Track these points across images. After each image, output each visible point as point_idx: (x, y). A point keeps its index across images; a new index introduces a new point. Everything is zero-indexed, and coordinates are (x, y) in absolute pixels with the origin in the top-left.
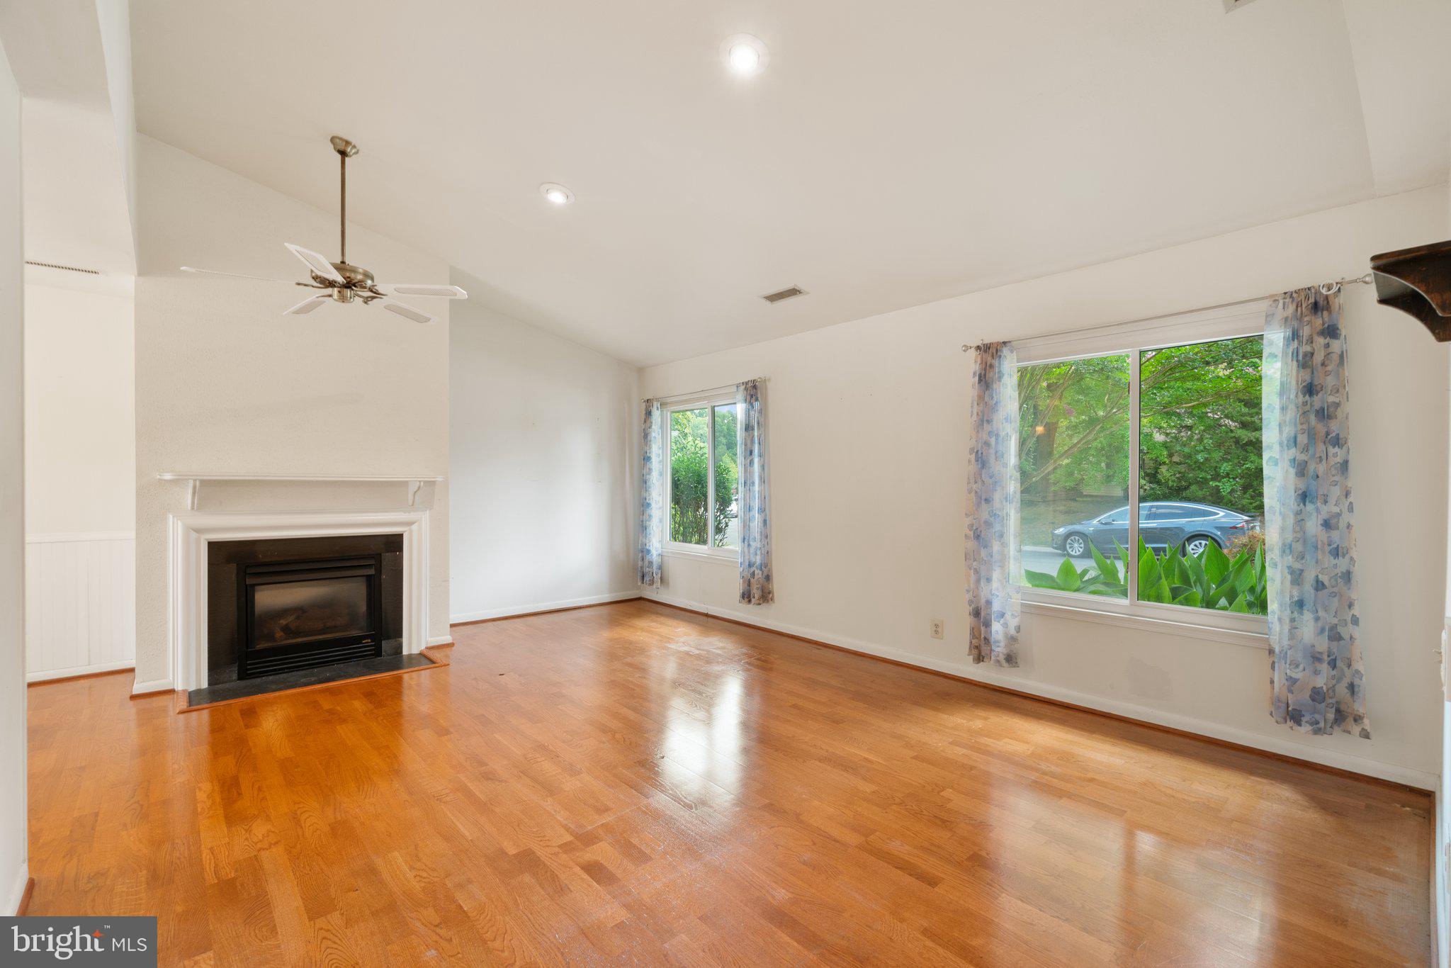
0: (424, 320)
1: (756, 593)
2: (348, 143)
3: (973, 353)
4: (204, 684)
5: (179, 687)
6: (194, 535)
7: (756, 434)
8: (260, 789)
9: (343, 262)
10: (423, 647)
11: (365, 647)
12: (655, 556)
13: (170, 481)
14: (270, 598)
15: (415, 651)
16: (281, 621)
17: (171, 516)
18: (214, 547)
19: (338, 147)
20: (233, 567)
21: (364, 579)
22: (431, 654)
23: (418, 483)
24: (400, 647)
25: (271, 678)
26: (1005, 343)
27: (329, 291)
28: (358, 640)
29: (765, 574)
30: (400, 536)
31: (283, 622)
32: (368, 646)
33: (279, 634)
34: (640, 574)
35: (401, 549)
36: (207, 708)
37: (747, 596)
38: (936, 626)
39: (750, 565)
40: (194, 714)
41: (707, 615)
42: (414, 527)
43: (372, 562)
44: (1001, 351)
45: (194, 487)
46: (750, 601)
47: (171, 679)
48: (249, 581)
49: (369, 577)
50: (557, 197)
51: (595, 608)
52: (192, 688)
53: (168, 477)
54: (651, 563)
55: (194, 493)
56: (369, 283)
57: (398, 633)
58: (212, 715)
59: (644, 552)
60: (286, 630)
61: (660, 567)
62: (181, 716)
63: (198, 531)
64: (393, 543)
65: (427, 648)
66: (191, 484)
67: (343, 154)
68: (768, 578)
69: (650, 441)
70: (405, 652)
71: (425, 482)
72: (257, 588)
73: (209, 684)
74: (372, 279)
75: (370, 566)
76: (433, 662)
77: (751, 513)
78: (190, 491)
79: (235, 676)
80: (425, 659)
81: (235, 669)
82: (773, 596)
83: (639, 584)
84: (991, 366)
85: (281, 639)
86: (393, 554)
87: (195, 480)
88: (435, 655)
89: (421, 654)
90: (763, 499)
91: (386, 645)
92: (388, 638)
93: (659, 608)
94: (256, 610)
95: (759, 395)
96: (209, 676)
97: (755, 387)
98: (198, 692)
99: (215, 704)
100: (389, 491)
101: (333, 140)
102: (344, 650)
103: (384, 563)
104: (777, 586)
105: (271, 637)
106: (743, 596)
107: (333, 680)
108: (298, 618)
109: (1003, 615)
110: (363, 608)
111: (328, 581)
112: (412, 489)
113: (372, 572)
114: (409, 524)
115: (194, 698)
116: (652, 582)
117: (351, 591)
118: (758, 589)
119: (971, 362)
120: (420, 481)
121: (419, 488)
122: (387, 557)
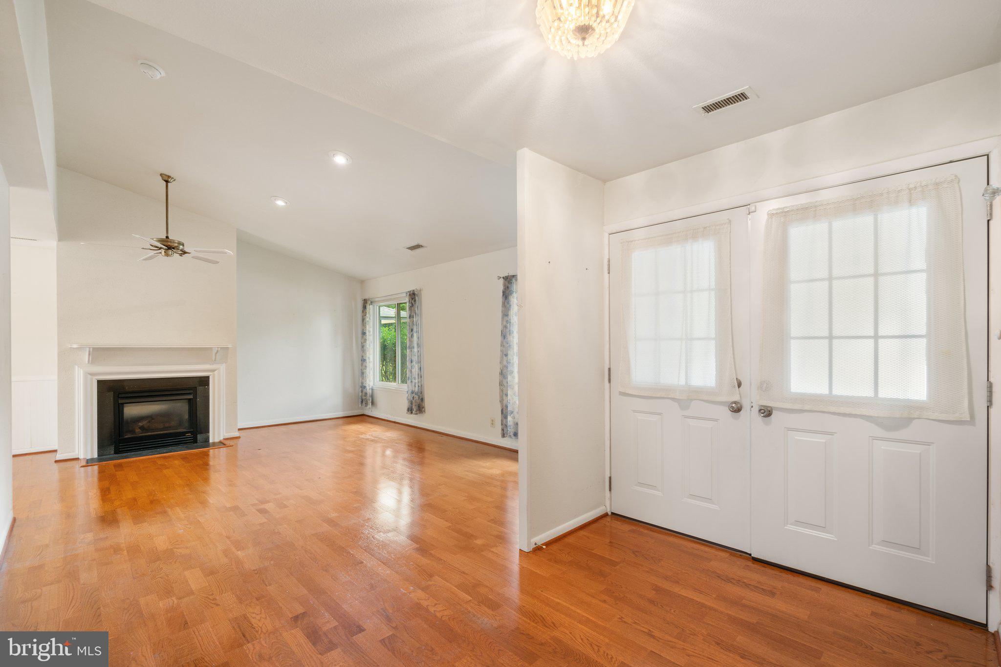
0: (217, 262)
1: (415, 408)
2: (169, 177)
3: (502, 281)
4: (96, 456)
5: (81, 457)
6: (89, 376)
7: (415, 320)
8: (119, 491)
9: (167, 237)
10: (222, 438)
11: (187, 438)
12: (368, 389)
13: (76, 348)
14: (132, 410)
15: (217, 440)
16: (139, 424)
17: (77, 367)
18: (100, 383)
19: (165, 179)
20: (112, 394)
21: (187, 401)
22: (225, 442)
23: (217, 349)
24: (208, 438)
25: (133, 453)
26: (513, 276)
27: (160, 251)
28: (183, 434)
29: (421, 398)
30: (208, 377)
31: (140, 424)
32: (189, 438)
33: (138, 430)
34: (360, 400)
35: (208, 384)
36: (96, 465)
37: (410, 410)
38: (492, 420)
39: (412, 393)
40: (90, 467)
41: (395, 422)
42: (216, 372)
43: (192, 392)
44: (512, 280)
45: (89, 351)
46: (412, 413)
47: (77, 452)
48: (120, 401)
49: (190, 400)
50: (280, 203)
51: (334, 420)
52: (89, 457)
53: (75, 346)
54: (366, 394)
55: (89, 354)
56: (181, 247)
57: (206, 430)
58: (99, 468)
59: (363, 387)
60: (142, 428)
61: (372, 396)
62: (83, 468)
63: (92, 374)
64: (204, 382)
65: (224, 439)
66: (88, 350)
67: (167, 182)
68: (422, 400)
69: (365, 323)
70: (211, 441)
71: (222, 348)
72: (125, 405)
73: (98, 456)
74: (183, 245)
75: (190, 394)
76: (225, 445)
77: (412, 364)
78: (87, 354)
79: (113, 452)
80: (222, 444)
81: (113, 448)
82: (425, 410)
83: (360, 406)
84: (508, 287)
85: (138, 433)
86: (203, 387)
87: (90, 348)
88: (227, 443)
89: (220, 442)
90: (419, 356)
91: (200, 437)
92: (201, 433)
93: (371, 419)
94: (124, 416)
95: (417, 299)
96: (98, 451)
97: (414, 294)
98: (92, 460)
99: (100, 463)
100: (201, 353)
101: (161, 175)
102: (176, 439)
103: (198, 392)
104: (427, 404)
105: (133, 432)
106: (408, 410)
107: (167, 453)
108: (149, 422)
109: (512, 412)
110: (186, 417)
111: (164, 402)
112: (214, 351)
113: (191, 397)
114: (213, 371)
115: (89, 462)
116: (367, 404)
117: (180, 407)
118: (415, 405)
119: (500, 285)
120: (218, 348)
121: (218, 351)
122: (200, 389)
